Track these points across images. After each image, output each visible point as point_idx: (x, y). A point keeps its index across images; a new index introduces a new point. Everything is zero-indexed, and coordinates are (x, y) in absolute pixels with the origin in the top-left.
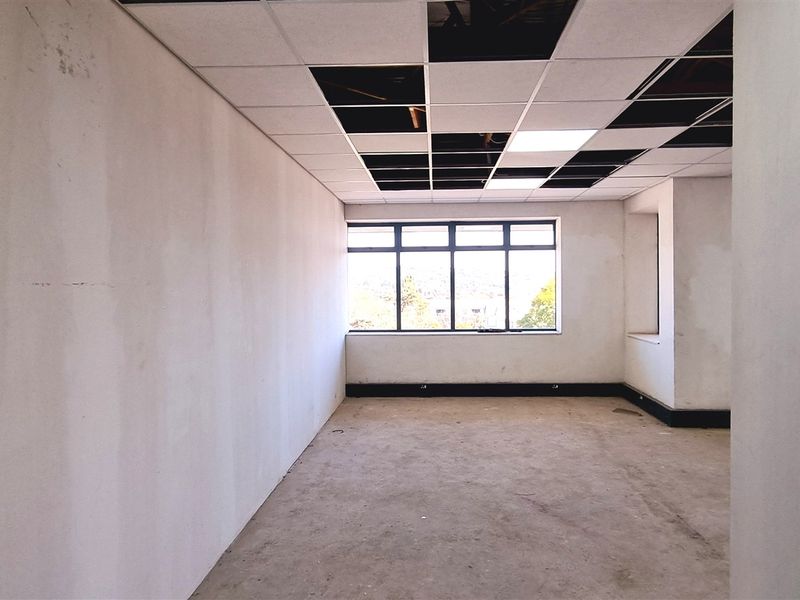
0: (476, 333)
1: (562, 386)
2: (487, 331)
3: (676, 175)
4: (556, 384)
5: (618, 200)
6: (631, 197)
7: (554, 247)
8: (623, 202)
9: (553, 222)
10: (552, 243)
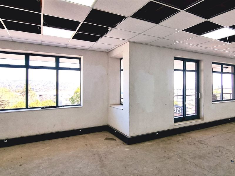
0: (40, 109)
1: (83, 130)
2: (46, 107)
3: (130, 40)
4: (80, 129)
5: (106, 52)
6: (111, 51)
7: (79, 69)
8: (108, 52)
9: (80, 59)
10: (79, 68)
